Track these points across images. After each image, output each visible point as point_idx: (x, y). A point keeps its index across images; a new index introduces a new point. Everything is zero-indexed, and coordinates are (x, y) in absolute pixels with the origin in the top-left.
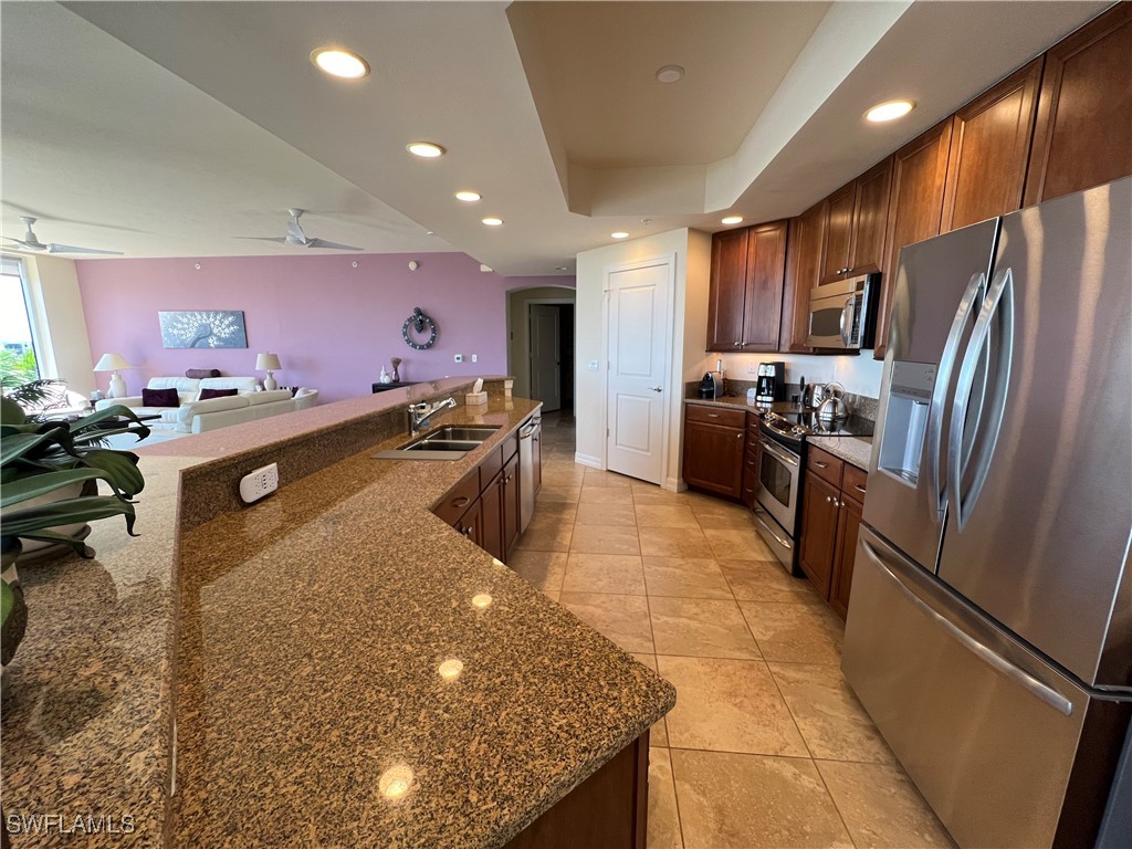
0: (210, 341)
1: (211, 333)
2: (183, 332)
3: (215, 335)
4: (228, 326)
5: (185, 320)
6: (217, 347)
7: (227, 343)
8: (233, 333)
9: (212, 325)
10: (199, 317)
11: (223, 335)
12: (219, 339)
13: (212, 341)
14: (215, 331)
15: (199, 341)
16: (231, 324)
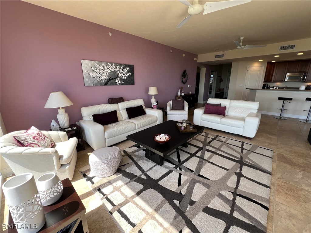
0: (117, 81)
1: (117, 77)
2: (100, 75)
3: (120, 78)
4: (126, 73)
5: (101, 68)
6: (120, 84)
7: (126, 82)
9: (118, 72)
10: (110, 66)
11: (124, 78)
12: (122, 80)
14: (120, 75)
15: (110, 81)
16: (128, 72)
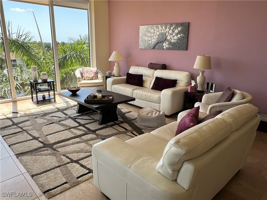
0: (164, 44)
1: (166, 39)
2: (150, 39)
3: (168, 41)
4: (177, 34)
5: (152, 31)
6: (168, 49)
7: (175, 47)
8: (179, 39)
9: (167, 34)
10: (160, 28)
11: (173, 41)
12: (170, 43)
13: (166, 45)
14: (168, 38)
15: (157, 46)
16: (179, 33)
